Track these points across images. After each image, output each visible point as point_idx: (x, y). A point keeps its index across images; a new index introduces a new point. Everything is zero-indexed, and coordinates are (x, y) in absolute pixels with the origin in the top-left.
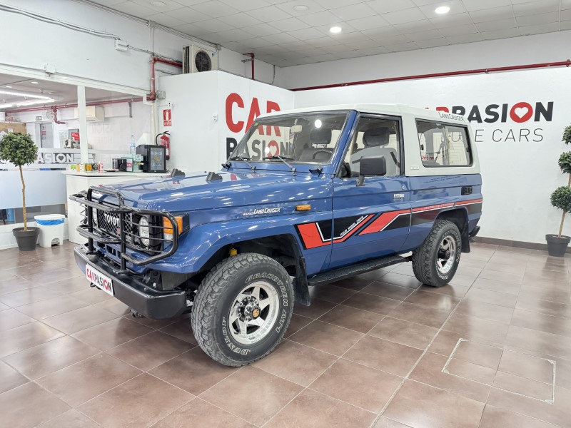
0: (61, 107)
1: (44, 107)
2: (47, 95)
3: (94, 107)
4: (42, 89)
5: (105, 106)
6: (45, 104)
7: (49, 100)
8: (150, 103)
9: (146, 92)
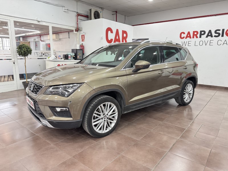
0: (43, 35)
1: (36, 35)
2: (38, 30)
3: (55, 34)
4: (36, 28)
5: (59, 34)
6: (37, 34)
7: (38, 32)
8: (76, 32)
9: (75, 28)
